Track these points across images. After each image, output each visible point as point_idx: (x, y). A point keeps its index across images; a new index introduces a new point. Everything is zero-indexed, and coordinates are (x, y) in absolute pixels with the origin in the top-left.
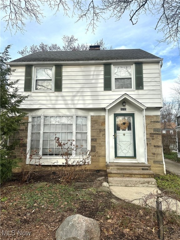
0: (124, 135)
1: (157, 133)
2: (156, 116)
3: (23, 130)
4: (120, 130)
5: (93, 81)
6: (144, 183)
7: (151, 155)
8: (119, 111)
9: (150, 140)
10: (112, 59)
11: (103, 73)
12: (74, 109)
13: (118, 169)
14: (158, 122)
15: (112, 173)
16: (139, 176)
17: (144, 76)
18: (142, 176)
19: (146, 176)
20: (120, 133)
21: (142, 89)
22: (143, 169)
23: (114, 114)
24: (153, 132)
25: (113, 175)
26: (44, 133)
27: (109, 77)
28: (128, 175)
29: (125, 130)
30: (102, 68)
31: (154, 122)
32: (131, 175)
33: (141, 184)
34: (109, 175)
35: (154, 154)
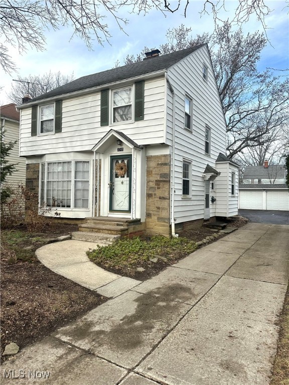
0: (122, 183)
1: (164, 179)
2: (165, 156)
3: (35, 179)
4: (118, 177)
5: (90, 115)
6: (103, 239)
7: (156, 209)
8: (116, 153)
9: (155, 189)
10: (110, 81)
11: (99, 103)
12: (73, 153)
13: (95, 223)
14: (166, 165)
15: (81, 227)
16: (106, 232)
17: (146, 99)
18: (110, 232)
19: (113, 232)
20: (118, 181)
21: (142, 119)
22: (118, 225)
23: (111, 156)
24: (159, 179)
25: (83, 229)
26: (48, 182)
27: (106, 107)
28: (96, 230)
29: (124, 177)
30: (98, 97)
31: (162, 164)
32: (99, 230)
33: (100, 240)
34: (80, 229)
35: (158, 208)
